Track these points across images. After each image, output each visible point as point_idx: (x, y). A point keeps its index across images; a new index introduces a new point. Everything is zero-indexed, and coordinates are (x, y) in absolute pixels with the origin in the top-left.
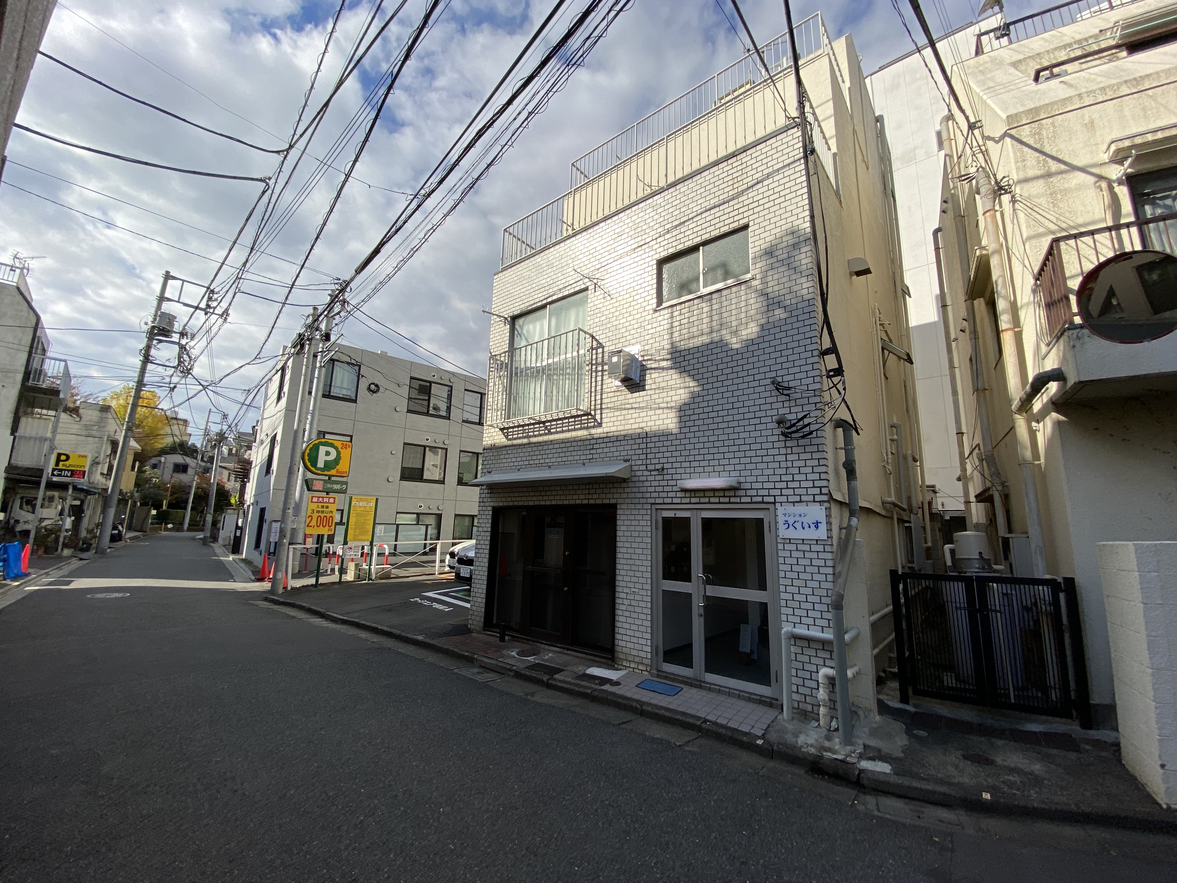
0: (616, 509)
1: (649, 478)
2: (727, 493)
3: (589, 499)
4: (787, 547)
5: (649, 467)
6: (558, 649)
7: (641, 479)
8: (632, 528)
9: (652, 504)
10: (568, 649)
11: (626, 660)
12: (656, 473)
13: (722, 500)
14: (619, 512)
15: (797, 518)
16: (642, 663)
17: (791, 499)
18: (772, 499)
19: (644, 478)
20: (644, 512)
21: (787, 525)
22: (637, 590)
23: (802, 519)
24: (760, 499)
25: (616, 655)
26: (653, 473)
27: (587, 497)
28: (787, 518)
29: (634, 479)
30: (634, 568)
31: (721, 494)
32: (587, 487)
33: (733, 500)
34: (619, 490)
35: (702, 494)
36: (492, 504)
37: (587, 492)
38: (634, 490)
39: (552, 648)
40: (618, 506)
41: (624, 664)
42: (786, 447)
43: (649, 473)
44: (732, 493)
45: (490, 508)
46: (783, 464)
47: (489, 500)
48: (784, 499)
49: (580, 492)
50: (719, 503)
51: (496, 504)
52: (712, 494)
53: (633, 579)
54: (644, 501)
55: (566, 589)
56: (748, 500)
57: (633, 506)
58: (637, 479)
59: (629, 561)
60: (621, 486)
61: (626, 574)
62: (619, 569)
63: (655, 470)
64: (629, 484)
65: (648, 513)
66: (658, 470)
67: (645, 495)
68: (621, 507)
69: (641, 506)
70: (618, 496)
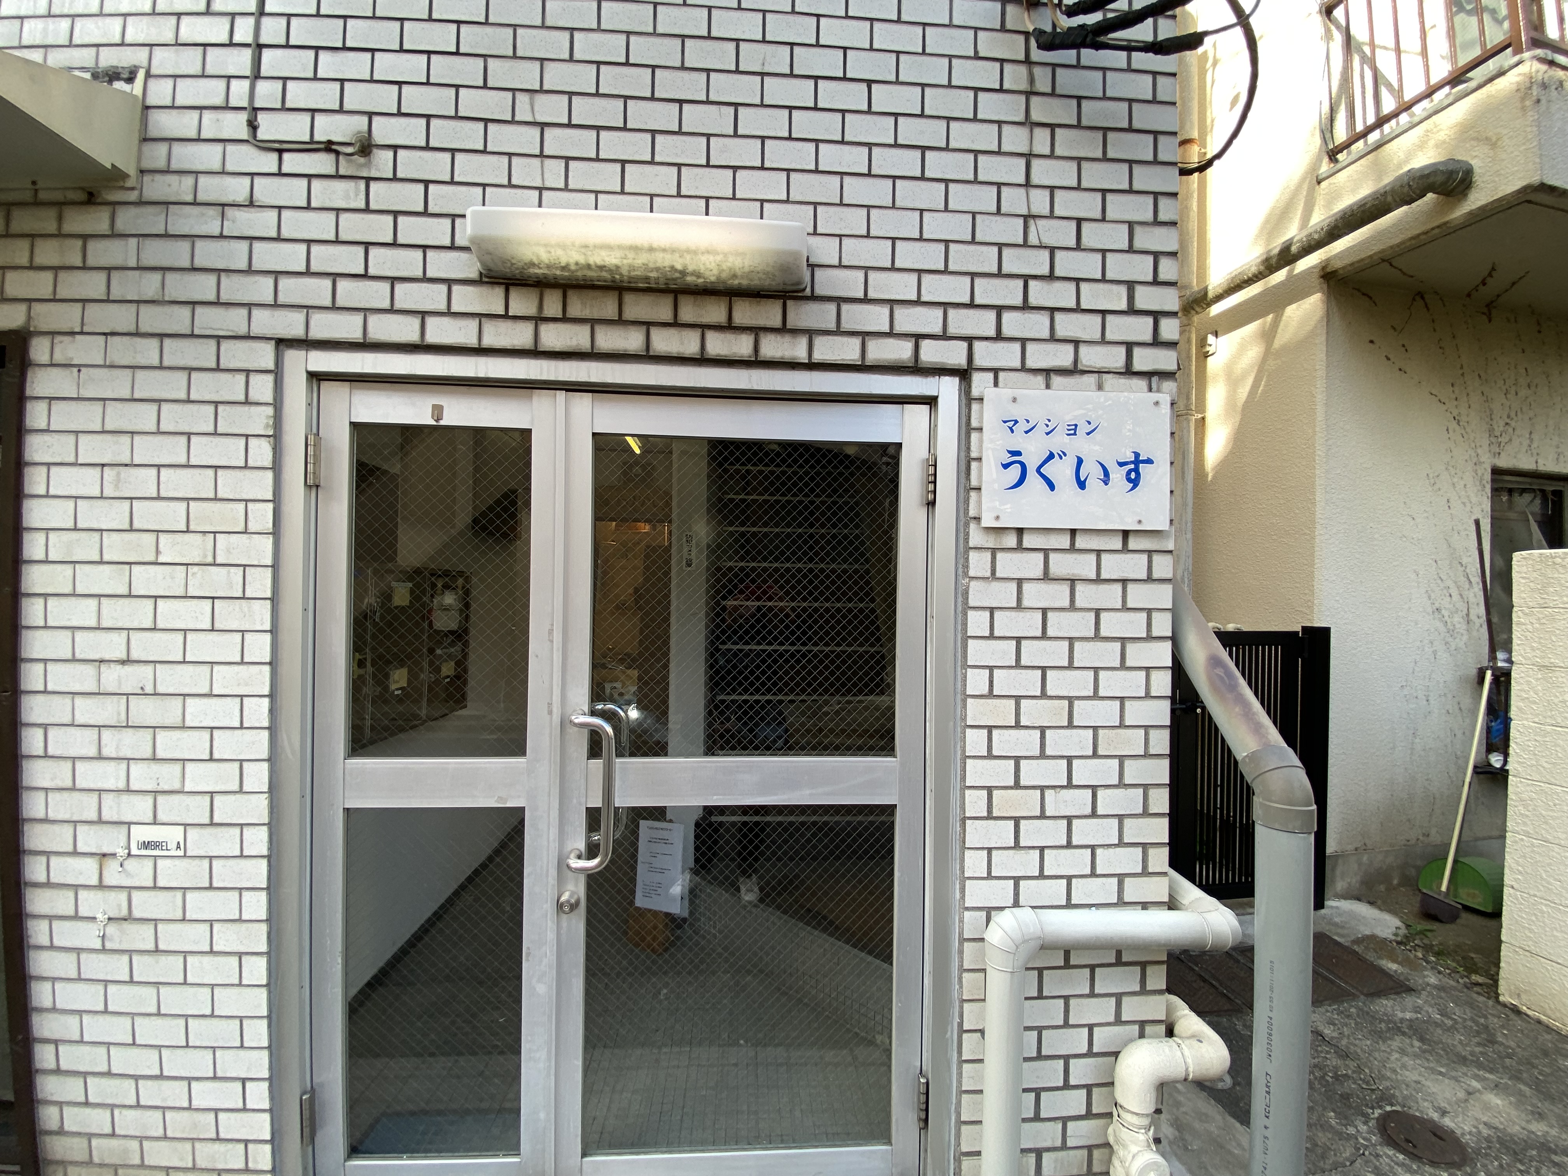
0: (24, 364)
1: (267, 191)
2: (744, 313)
4: (1008, 564)
5: (269, 128)
7: (210, 188)
8: (144, 482)
9: (282, 343)
12: (322, 163)
13: (717, 344)
14: (38, 383)
15: (1059, 441)
17: (1038, 356)
18: (955, 355)
19: (238, 190)
20: (233, 388)
21: (1016, 470)
23: (1080, 445)
24: (902, 351)
26: (293, 162)
28: (1018, 441)
29: (156, 188)
30: (146, 711)
31: (715, 313)
33: (772, 348)
34: (47, 253)
35: (608, 308)
38: (162, 254)
40: (39, 350)
42: (1029, 123)
43: (269, 161)
44: (770, 315)
46: (1014, 200)
48: (1008, 355)
50: (703, 360)
52: (662, 310)
53: (143, 776)
54: (235, 321)
56: (848, 350)
57: (148, 351)
58: (182, 188)
59: (112, 677)
60: (67, 228)
61: (93, 752)
62: (45, 727)
63: (310, 147)
64: (126, 219)
65: (254, 396)
66: (329, 147)
67: (233, 289)
68: (58, 358)
69: (203, 354)
70: (42, 283)
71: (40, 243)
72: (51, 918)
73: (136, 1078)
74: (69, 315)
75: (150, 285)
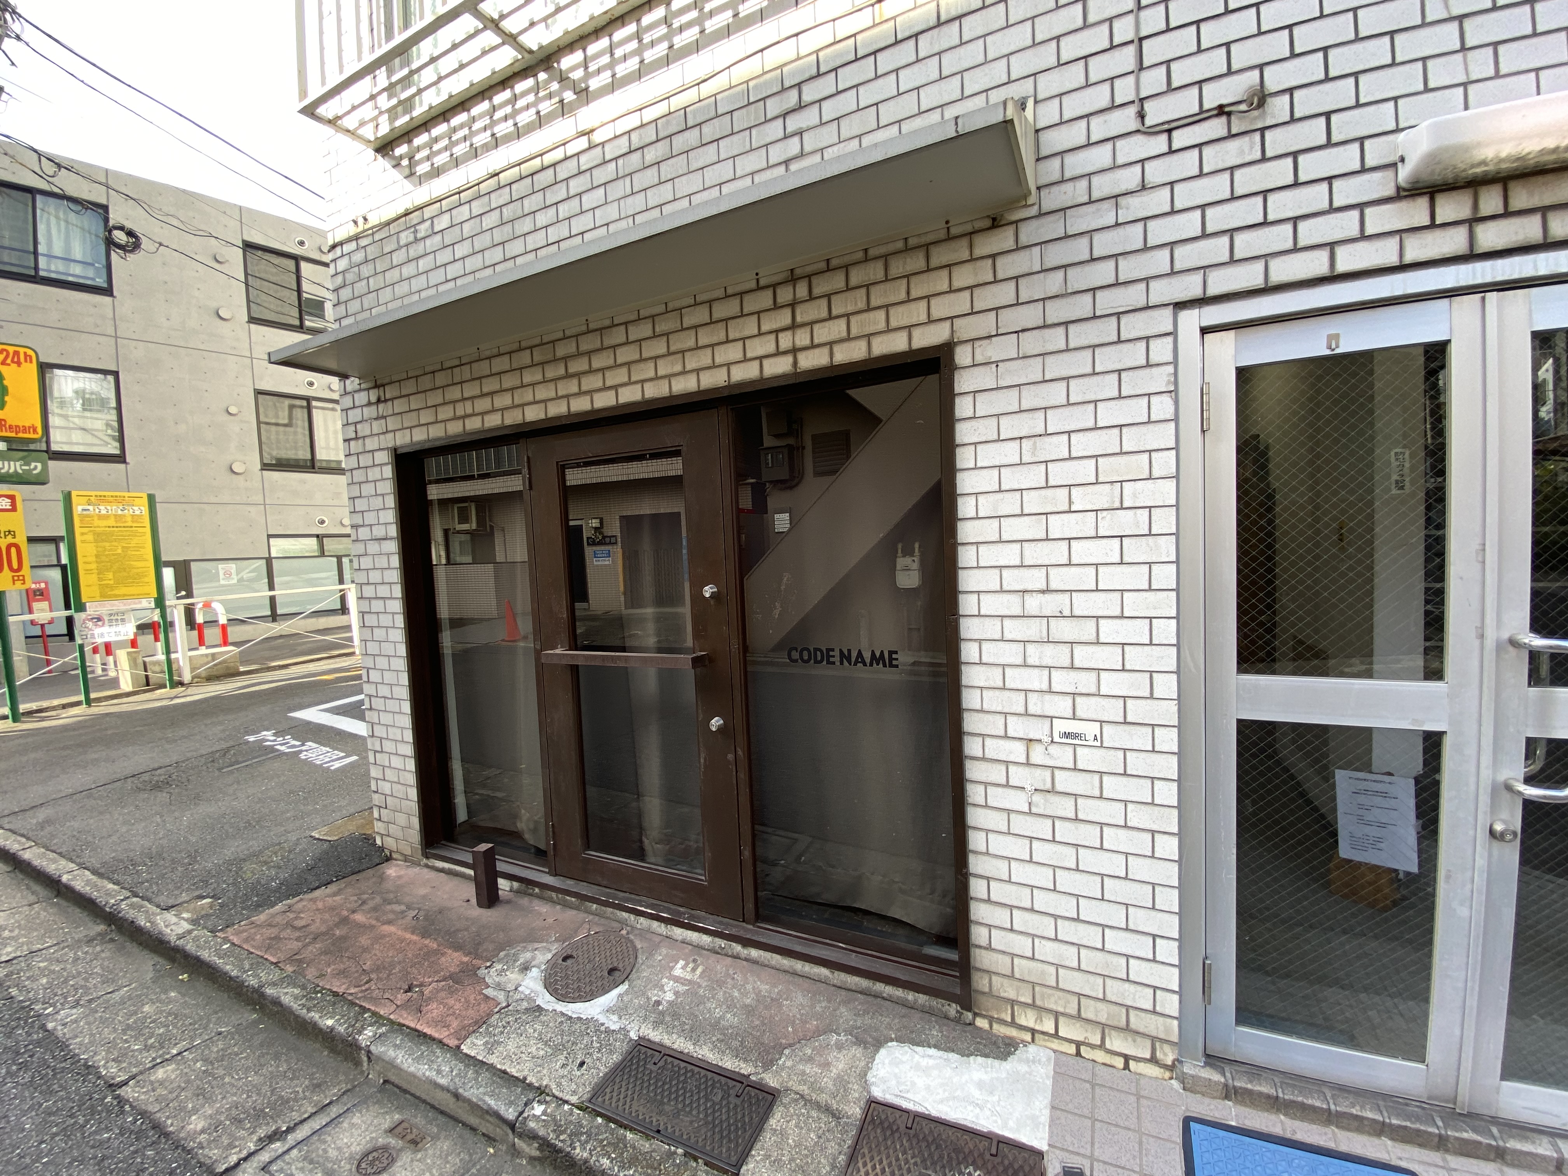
0: (951, 369)
1: (1158, 172)
3: (794, 351)
5: (1156, 113)
6: (706, 939)
7: (1103, 186)
8: (1057, 447)
9: (1179, 306)
10: (747, 943)
11: (1033, 1006)
12: (1216, 127)
14: (964, 382)
16: (1127, 1029)
19: (1130, 178)
22: (1092, 729)
25: (980, 982)
26: (1183, 137)
27: (786, 340)
29: (1052, 199)
30: (1064, 630)
32: (785, 295)
34: (963, 276)
36: (389, 441)
37: (784, 318)
38: (1057, 254)
39: (679, 933)
40: (963, 355)
41: (1028, 1019)
43: (1160, 144)
45: (383, 457)
47: (377, 427)
49: (750, 327)
51: (403, 440)
53: (1062, 681)
54: (1134, 296)
55: (716, 723)
57: (1055, 339)
58: (1078, 192)
59: (1034, 603)
60: (978, 252)
61: (1019, 661)
62: (980, 641)
63: (1201, 117)
64: (1028, 233)
65: (1154, 358)
66: (1221, 111)
67: (1129, 268)
68: (979, 359)
69: (1106, 330)
70: (960, 303)
71: (956, 271)
72: (986, 784)
73: (1056, 917)
74: (985, 324)
75: (1054, 283)
